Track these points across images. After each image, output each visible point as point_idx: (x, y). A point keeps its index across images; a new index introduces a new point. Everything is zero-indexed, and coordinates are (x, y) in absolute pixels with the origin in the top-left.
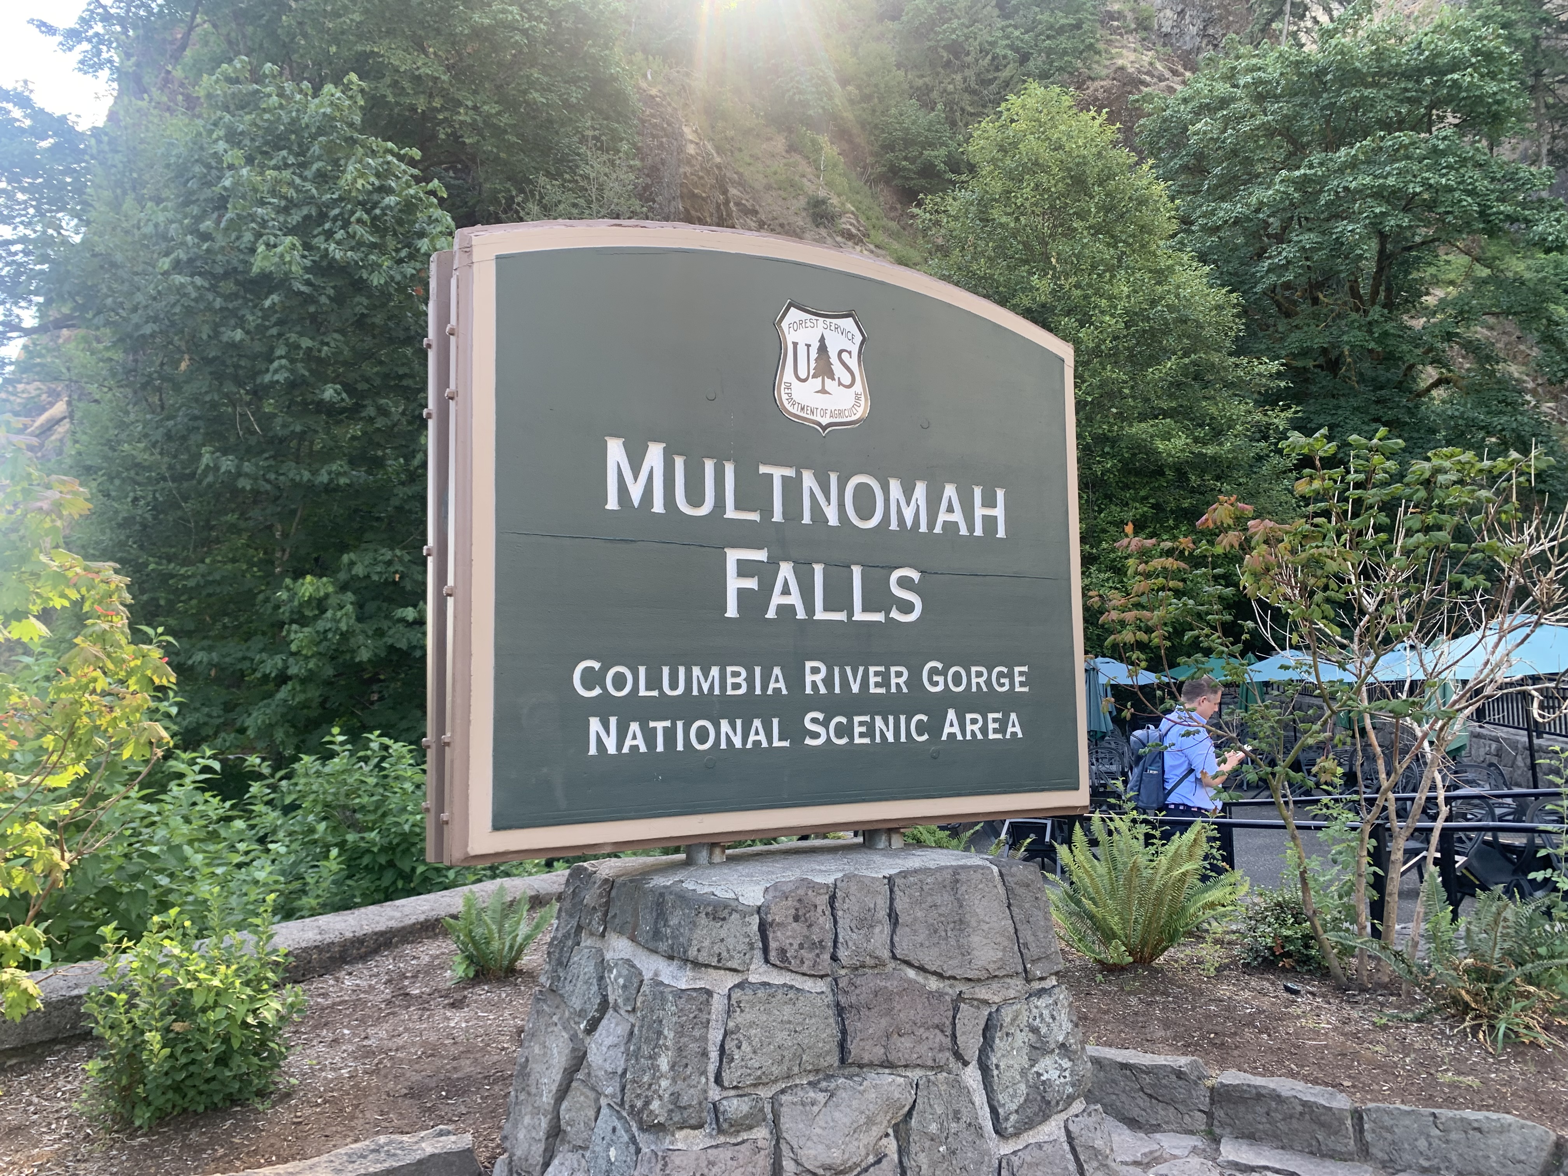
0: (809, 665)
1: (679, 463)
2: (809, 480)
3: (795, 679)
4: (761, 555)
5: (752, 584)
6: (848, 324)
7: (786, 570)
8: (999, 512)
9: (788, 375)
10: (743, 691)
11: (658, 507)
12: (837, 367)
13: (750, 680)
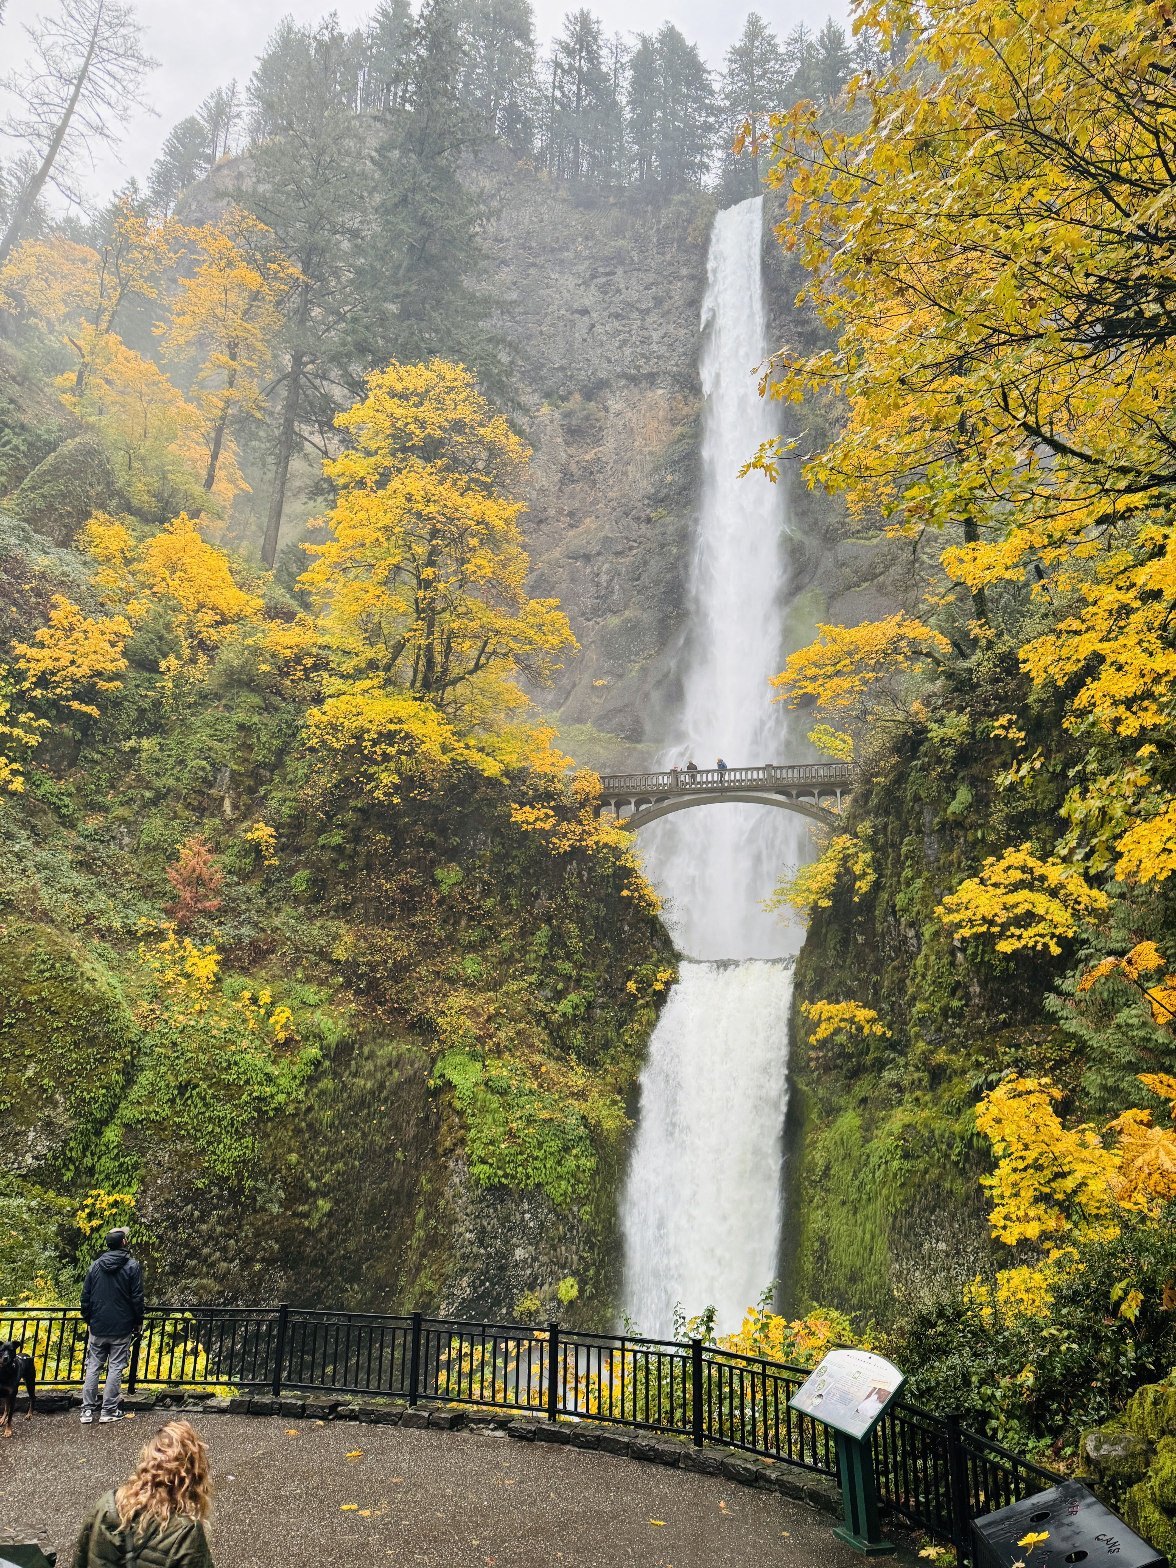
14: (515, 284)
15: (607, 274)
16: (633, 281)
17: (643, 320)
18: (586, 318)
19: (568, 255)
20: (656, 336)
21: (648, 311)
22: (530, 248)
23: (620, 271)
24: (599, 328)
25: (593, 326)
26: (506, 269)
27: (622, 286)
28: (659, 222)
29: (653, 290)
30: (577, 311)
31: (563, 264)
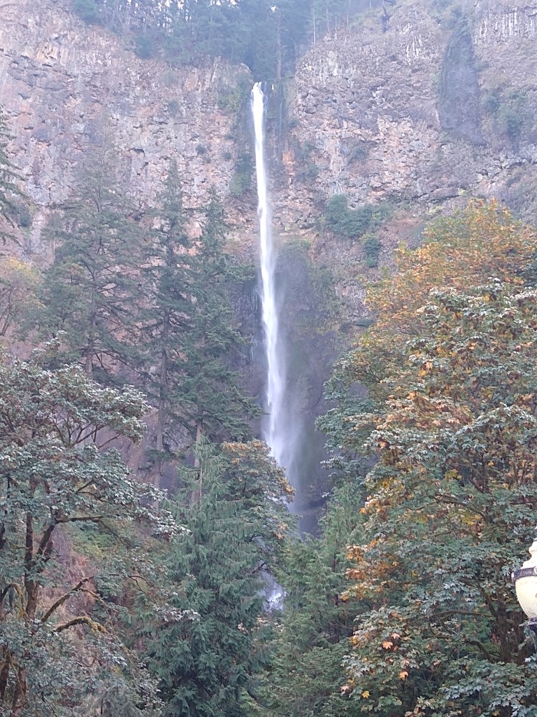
14: (81, 117)
15: (161, 123)
16: (182, 133)
17: (187, 165)
18: (141, 156)
19: (130, 100)
20: (197, 180)
21: (192, 158)
22: (95, 86)
23: (171, 122)
24: (151, 166)
25: (147, 163)
26: (73, 101)
27: (172, 135)
28: (203, 85)
29: (197, 142)
30: (134, 149)
31: (125, 109)
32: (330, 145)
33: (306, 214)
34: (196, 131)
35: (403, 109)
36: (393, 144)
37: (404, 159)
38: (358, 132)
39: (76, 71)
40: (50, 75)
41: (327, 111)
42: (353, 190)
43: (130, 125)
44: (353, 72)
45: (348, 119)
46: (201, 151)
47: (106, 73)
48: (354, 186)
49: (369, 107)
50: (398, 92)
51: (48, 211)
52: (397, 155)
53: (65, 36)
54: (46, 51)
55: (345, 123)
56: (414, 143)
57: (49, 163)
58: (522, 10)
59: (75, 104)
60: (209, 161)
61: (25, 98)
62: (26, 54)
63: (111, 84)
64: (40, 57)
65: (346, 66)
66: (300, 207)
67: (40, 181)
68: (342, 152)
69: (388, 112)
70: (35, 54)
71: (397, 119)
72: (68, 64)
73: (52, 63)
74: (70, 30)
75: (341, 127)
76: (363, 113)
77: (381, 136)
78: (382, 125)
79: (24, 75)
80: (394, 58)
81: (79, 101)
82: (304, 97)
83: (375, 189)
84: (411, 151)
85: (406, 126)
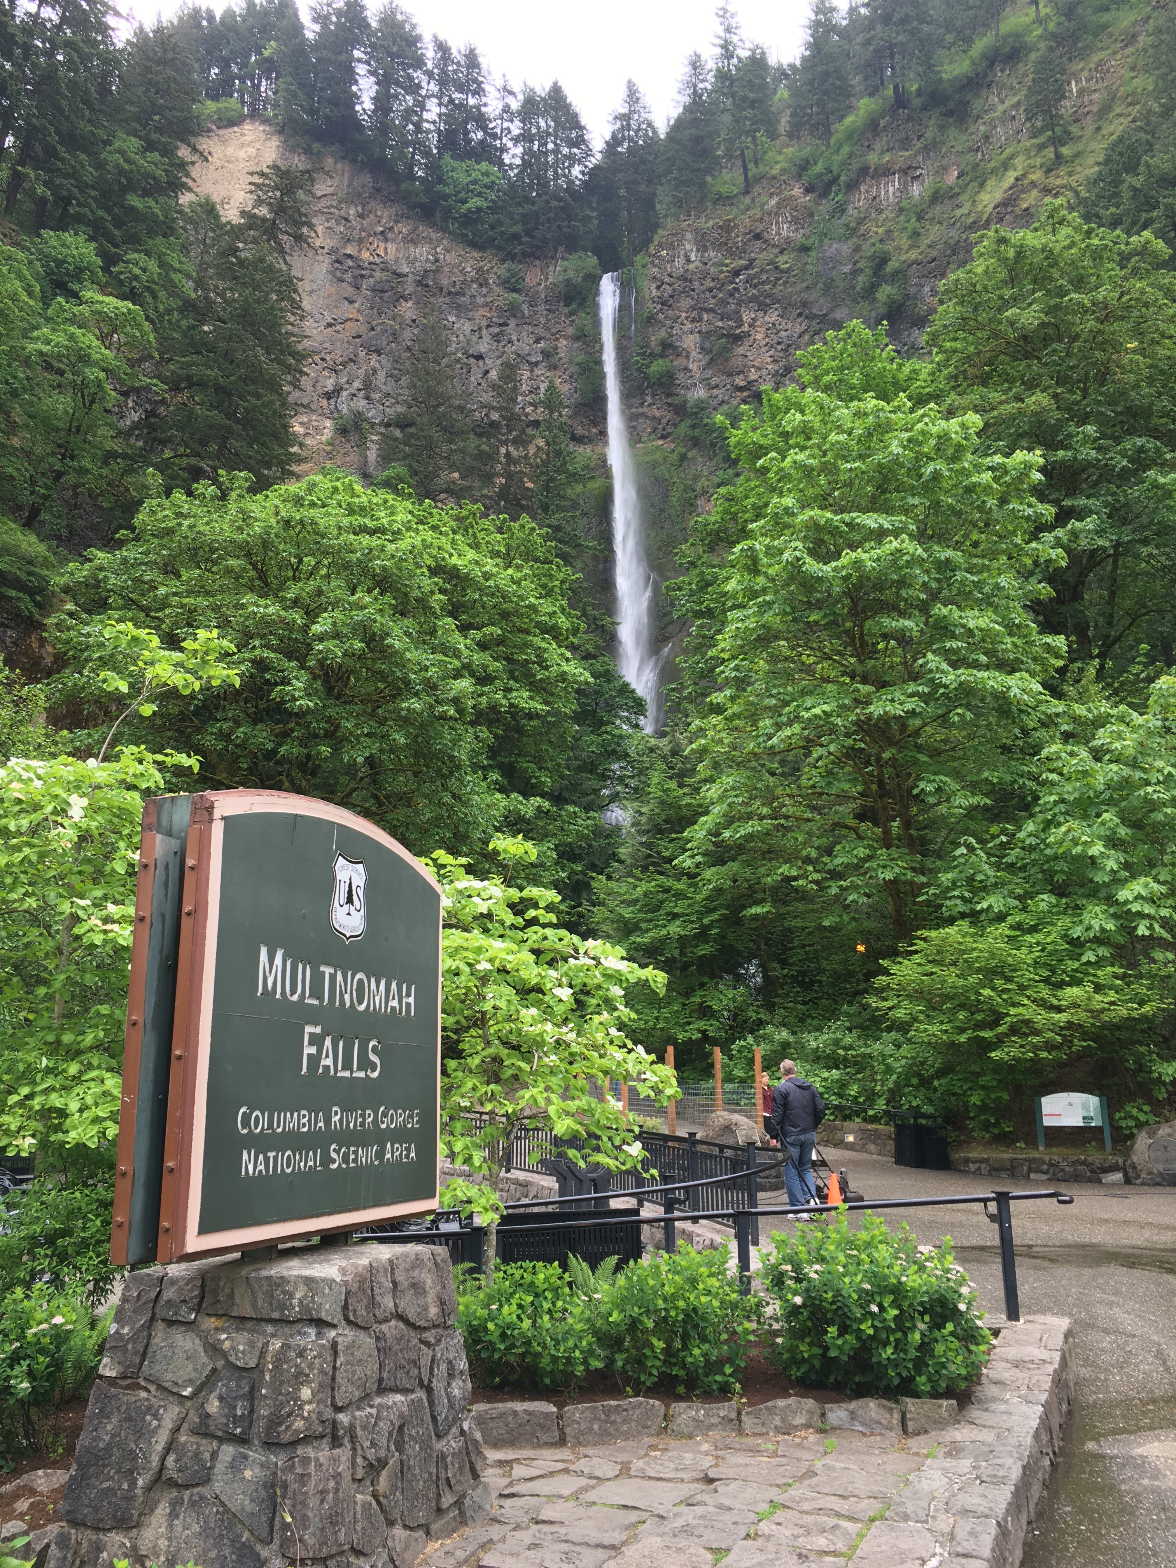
0: (335, 1109)
1: (289, 963)
2: (339, 977)
3: (328, 1121)
4: (318, 1030)
5: (313, 1050)
6: (360, 867)
7: (328, 1042)
8: (411, 1000)
9: (336, 904)
10: (305, 1129)
11: (278, 996)
12: (355, 898)
13: (309, 1121)
14: (414, 321)
15: (501, 325)
16: (524, 335)
17: (532, 371)
18: (481, 363)
19: (465, 300)
21: (536, 364)
22: (427, 286)
23: (512, 323)
24: (492, 375)
25: (487, 372)
26: (404, 303)
27: (514, 338)
28: (547, 279)
29: (542, 344)
30: (473, 356)
31: (460, 309)
32: (690, 342)
33: (664, 421)
34: (540, 331)
35: (769, 296)
36: (759, 337)
37: (771, 353)
38: (720, 324)
39: (405, 269)
40: (378, 275)
41: (685, 303)
42: (715, 392)
43: (467, 327)
44: (712, 254)
45: (708, 311)
46: (546, 354)
47: (437, 271)
48: (717, 386)
49: (732, 295)
50: (764, 277)
51: (383, 430)
52: (764, 349)
53: (391, 229)
54: (372, 248)
55: (705, 317)
56: (783, 334)
57: (381, 376)
58: (904, 171)
59: (407, 309)
60: (555, 368)
61: (351, 302)
62: (348, 251)
63: (445, 282)
64: (365, 255)
65: (705, 249)
66: (657, 414)
67: (373, 395)
68: (702, 348)
69: (753, 299)
70: (360, 251)
71: (763, 308)
72: (397, 260)
73: (377, 260)
74: (397, 222)
75: (700, 320)
76: (723, 302)
77: (746, 328)
78: (747, 316)
79: (348, 277)
80: (758, 237)
81: (410, 304)
82: (658, 288)
83: (740, 389)
84: (779, 343)
85: (772, 317)
